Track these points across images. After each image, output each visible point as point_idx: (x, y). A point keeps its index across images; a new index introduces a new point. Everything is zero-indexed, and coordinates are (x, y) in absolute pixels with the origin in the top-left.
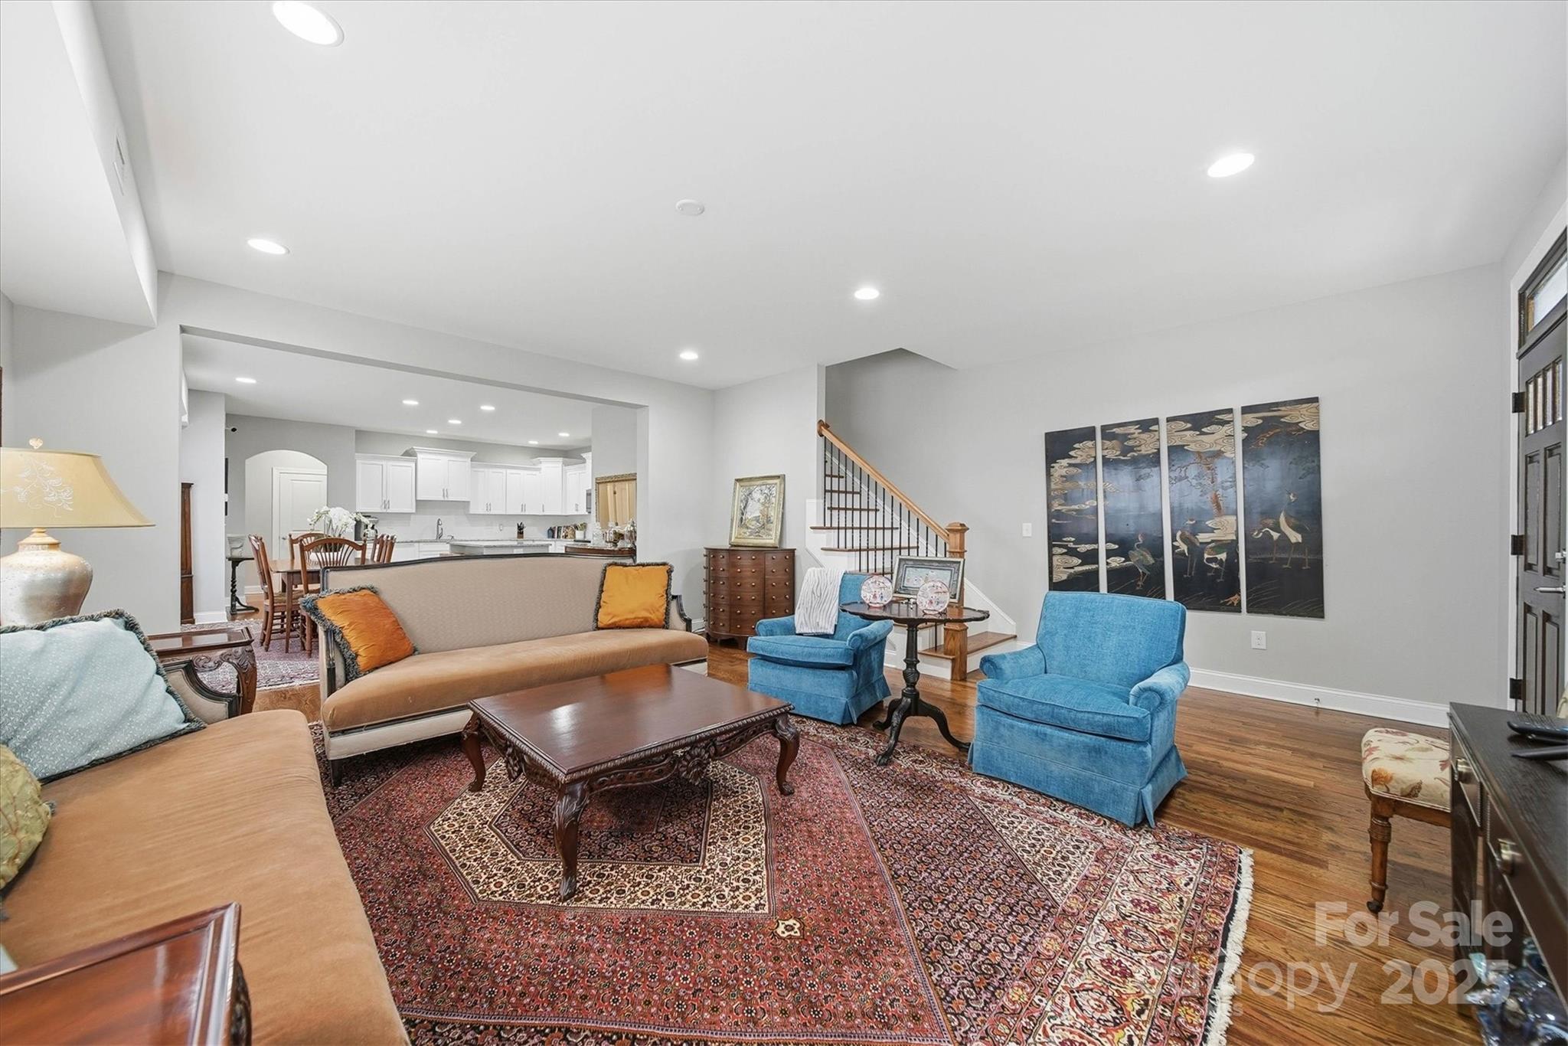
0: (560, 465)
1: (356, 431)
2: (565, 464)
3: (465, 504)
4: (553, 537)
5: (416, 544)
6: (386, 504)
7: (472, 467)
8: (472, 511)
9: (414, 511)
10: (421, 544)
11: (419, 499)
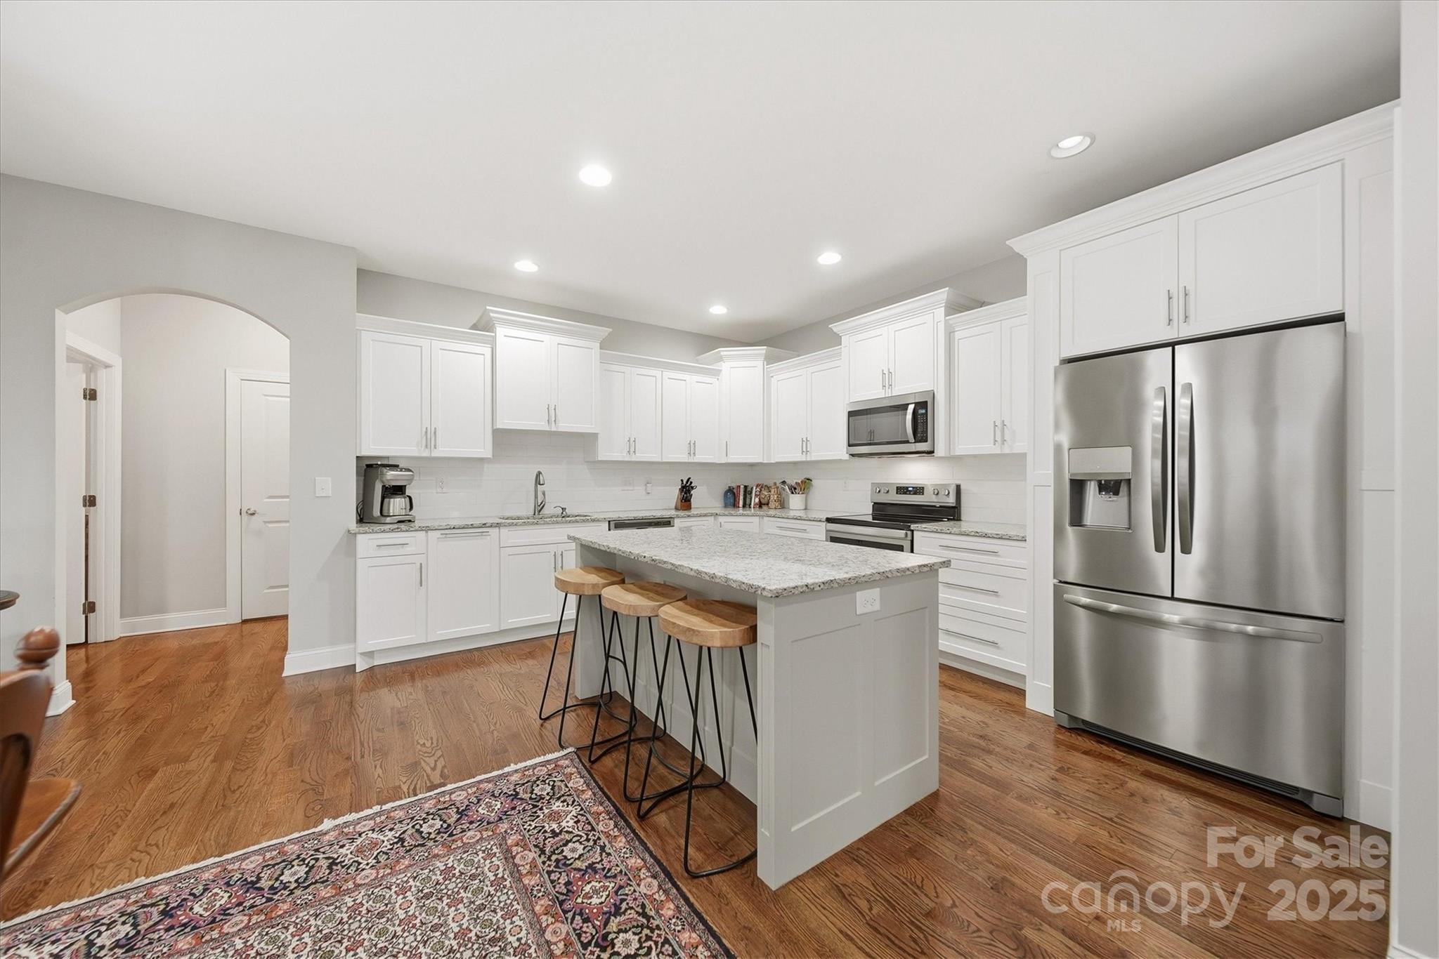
0: (759, 363)
1: (362, 273)
2: (770, 360)
3: (586, 441)
4: (735, 505)
5: (494, 531)
6: (430, 437)
7: (603, 360)
8: (604, 454)
9: (490, 456)
10: (504, 531)
11: (499, 425)
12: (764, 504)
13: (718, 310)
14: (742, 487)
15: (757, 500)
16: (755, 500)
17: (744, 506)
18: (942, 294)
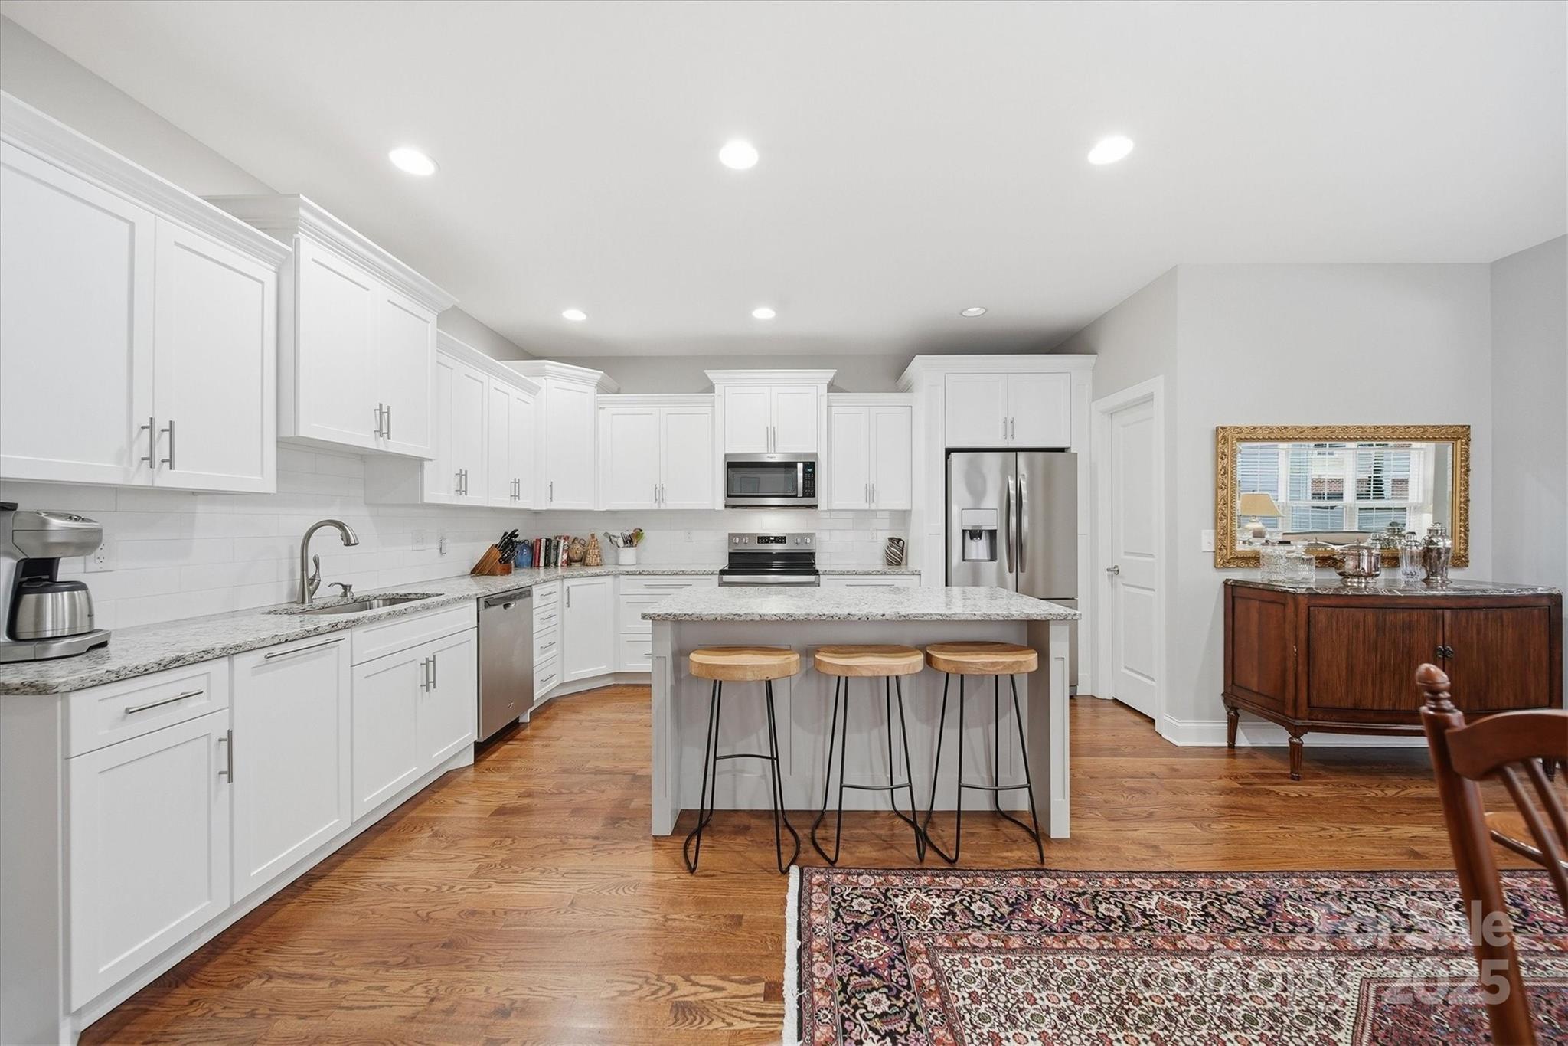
0: (591, 390)
2: (602, 388)
7: (442, 345)
9: (271, 489)
11: (285, 429)
12: (575, 561)
13: (574, 316)
14: (543, 541)
15: (565, 556)
16: (563, 557)
17: (547, 565)
18: (829, 374)
